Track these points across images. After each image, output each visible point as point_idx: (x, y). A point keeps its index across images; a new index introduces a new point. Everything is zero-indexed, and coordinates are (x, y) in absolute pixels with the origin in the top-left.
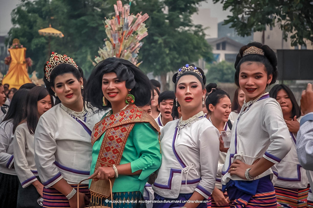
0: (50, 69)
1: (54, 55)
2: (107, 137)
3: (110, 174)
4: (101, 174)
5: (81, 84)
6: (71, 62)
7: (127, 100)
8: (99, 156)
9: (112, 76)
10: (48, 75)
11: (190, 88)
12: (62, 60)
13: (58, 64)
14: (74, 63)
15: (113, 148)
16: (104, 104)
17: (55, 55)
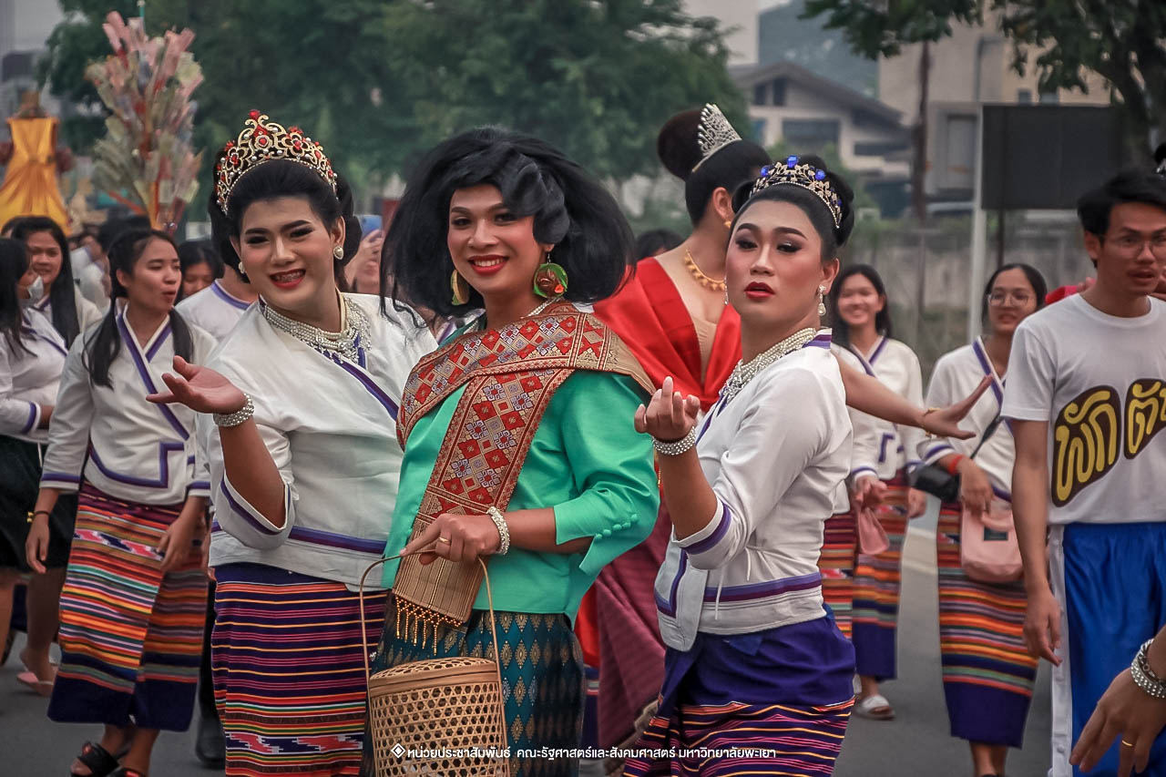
0: (232, 173)
1: (255, 123)
2: (469, 406)
3: (485, 542)
4: (451, 541)
5: (335, 241)
6: (312, 156)
7: (539, 284)
8: (435, 472)
9: (487, 200)
10: (225, 190)
11: (773, 250)
12: (280, 145)
13: (265, 157)
14: (322, 163)
15: (487, 444)
16: (458, 298)
17: (260, 122)
